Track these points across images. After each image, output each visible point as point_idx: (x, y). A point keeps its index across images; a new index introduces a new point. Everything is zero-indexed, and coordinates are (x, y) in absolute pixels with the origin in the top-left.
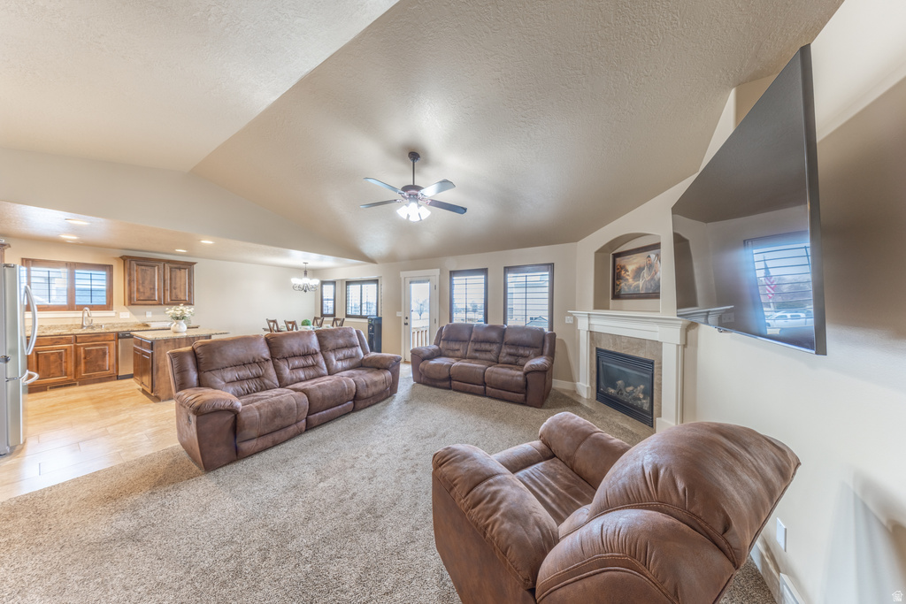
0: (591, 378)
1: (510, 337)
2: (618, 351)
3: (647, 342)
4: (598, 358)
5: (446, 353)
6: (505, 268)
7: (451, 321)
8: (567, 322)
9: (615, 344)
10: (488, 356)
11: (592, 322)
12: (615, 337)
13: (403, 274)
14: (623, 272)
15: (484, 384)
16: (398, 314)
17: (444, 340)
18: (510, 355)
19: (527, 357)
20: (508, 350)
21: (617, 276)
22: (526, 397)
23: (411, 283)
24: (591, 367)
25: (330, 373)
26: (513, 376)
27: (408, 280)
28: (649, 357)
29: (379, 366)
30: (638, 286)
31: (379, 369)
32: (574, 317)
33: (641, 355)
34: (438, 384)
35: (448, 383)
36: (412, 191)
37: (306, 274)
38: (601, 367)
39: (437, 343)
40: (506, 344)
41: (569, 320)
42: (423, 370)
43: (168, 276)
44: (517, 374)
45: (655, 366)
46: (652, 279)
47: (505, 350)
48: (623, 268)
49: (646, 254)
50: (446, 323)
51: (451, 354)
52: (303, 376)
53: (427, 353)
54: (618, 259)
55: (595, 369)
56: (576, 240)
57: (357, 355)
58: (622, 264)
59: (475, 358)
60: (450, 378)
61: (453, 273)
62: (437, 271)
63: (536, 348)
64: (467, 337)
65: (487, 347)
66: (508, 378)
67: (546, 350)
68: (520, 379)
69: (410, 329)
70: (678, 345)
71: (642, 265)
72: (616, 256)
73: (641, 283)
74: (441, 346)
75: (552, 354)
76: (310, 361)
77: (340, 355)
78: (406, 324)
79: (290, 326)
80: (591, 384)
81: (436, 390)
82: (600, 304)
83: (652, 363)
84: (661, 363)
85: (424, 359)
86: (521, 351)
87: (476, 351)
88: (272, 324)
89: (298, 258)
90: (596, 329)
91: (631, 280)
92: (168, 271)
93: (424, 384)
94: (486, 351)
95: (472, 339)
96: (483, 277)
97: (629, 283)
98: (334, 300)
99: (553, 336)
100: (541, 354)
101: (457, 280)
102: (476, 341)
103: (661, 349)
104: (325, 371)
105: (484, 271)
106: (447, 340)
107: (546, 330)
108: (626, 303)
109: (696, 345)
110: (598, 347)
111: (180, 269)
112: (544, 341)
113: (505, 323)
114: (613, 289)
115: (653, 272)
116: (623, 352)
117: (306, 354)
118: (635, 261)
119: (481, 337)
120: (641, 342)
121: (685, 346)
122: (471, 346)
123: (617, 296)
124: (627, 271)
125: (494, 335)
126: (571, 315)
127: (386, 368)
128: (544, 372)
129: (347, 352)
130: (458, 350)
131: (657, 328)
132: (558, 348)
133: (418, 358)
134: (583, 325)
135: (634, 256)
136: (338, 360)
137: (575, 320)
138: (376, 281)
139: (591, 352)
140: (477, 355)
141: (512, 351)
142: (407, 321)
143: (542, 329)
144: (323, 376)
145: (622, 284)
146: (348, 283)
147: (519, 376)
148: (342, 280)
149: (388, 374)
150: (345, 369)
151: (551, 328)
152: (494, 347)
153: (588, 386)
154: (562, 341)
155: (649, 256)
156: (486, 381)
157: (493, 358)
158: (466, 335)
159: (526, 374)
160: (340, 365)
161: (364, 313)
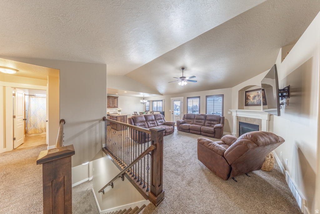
0: (237, 131)
1: (208, 118)
2: (247, 122)
3: (257, 120)
4: (240, 125)
5: (187, 122)
6: (206, 96)
7: (187, 113)
8: (228, 113)
9: (245, 120)
10: (201, 123)
11: (237, 113)
12: (246, 118)
13: (171, 99)
14: (249, 97)
15: (201, 131)
16: (170, 111)
17: (186, 118)
18: (209, 123)
19: (214, 124)
20: (208, 122)
21: (247, 98)
22: (215, 135)
23: (174, 101)
24: (237, 128)
25: (158, 126)
26: (210, 129)
27: (173, 100)
28: (257, 124)
29: (169, 124)
30: (254, 102)
31: (169, 125)
32: (231, 112)
33: (255, 123)
34: (185, 131)
35: (189, 131)
36: (183, 78)
37: (144, 99)
38: (241, 127)
39: (184, 119)
40: (207, 120)
41: (229, 113)
42: (181, 127)
43: (113, 101)
44: (211, 129)
45: (259, 127)
46: (259, 99)
47: (207, 122)
48: (249, 96)
49: (257, 91)
50: (186, 114)
51: (188, 123)
52: (152, 125)
53: (181, 122)
54: (247, 93)
55: (238, 128)
56: (232, 87)
57: (163, 122)
58: (249, 95)
59: (197, 124)
60: (189, 129)
61: (188, 98)
62: (183, 98)
63: (217, 121)
64: (193, 118)
65: (201, 121)
66: (208, 130)
67: (221, 122)
68: (213, 130)
69: (174, 115)
70: (267, 120)
71: (256, 95)
72: (246, 92)
73: (255, 101)
74: (185, 120)
75: (223, 123)
76: (153, 122)
77: (159, 121)
78: (172, 114)
79: (141, 113)
80: (237, 133)
81: (185, 133)
82: (240, 107)
83: (258, 126)
84: (261, 126)
85: (181, 124)
86: (212, 122)
87: (197, 122)
88: (135, 113)
89: (142, 94)
90: (239, 115)
91: (252, 100)
92: (113, 99)
93: (181, 131)
94: (200, 122)
95: (195, 118)
96: (198, 99)
97: (251, 100)
98: (149, 106)
99: (223, 118)
100: (220, 123)
101: (189, 100)
102: (197, 119)
103: (261, 122)
104: (156, 125)
105: (199, 97)
106: (187, 118)
107: (221, 116)
108: (250, 107)
109: (273, 120)
110: (240, 121)
111: (115, 98)
112: (220, 119)
113: (206, 113)
114: (245, 102)
115: (260, 97)
116: (248, 123)
117: (152, 120)
118: (253, 94)
119: (198, 117)
120: (255, 119)
121: (269, 120)
122: (195, 120)
123: (247, 105)
124: (250, 97)
125: (203, 117)
126: (230, 111)
127: (172, 125)
128: (221, 128)
129: (160, 120)
130: (191, 122)
131: (260, 115)
132: (225, 122)
133: (179, 123)
134: (234, 114)
135: (253, 92)
136: (159, 122)
137: (231, 113)
138: (162, 101)
139: (237, 123)
140: (197, 123)
141: (209, 122)
142: (173, 113)
143: (220, 116)
144: (156, 126)
145: (249, 101)
146: (153, 101)
147: (213, 129)
148: (151, 101)
149: (172, 127)
150: (161, 125)
151: (223, 115)
152: (203, 121)
153: (236, 134)
154: (227, 119)
155: (258, 92)
156: (201, 130)
157: (202, 124)
158: (193, 117)
159: (214, 129)
160: (159, 124)
161: (158, 110)
